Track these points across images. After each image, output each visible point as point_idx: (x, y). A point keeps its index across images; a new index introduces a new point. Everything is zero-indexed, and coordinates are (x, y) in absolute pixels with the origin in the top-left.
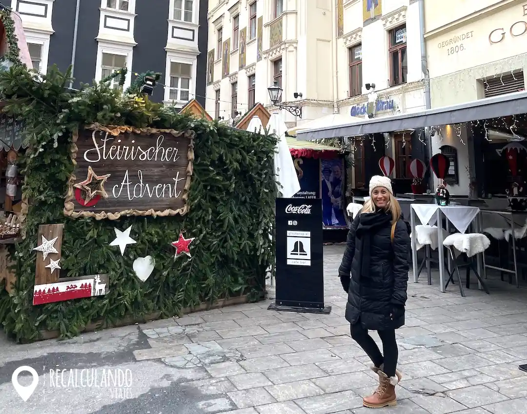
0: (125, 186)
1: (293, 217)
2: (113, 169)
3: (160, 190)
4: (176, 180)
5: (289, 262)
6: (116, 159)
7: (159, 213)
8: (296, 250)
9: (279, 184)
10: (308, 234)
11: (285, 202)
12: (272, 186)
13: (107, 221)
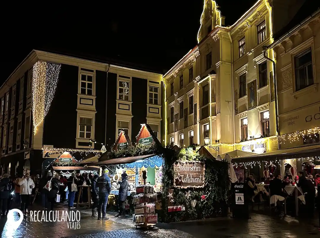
0: (187, 179)
1: (237, 189)
2: (184, 173)
3: (196, 180)
4: (200, 177)
5: (236, 203)
6: (184, 170)
7: (197, 187)
8: (239, 199)
9: (230, 178)
10: (243, 194)
11: (233, 185)
12: (228, 179)
13: (184, 189)
